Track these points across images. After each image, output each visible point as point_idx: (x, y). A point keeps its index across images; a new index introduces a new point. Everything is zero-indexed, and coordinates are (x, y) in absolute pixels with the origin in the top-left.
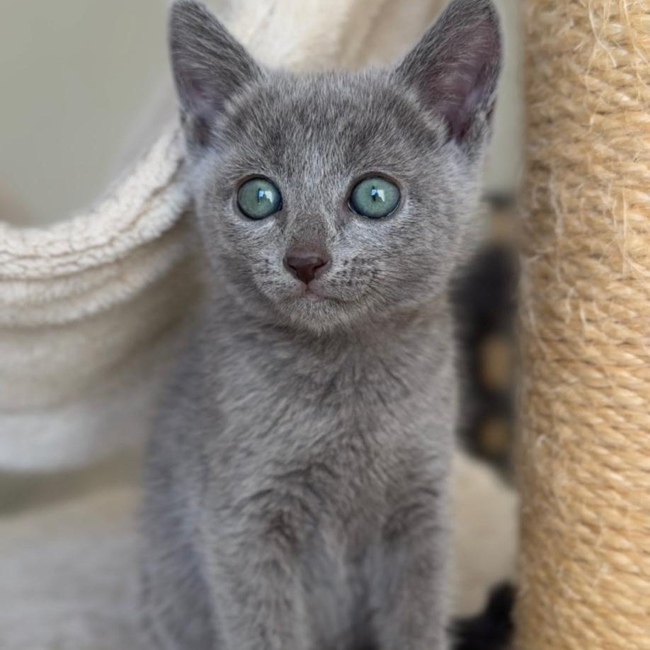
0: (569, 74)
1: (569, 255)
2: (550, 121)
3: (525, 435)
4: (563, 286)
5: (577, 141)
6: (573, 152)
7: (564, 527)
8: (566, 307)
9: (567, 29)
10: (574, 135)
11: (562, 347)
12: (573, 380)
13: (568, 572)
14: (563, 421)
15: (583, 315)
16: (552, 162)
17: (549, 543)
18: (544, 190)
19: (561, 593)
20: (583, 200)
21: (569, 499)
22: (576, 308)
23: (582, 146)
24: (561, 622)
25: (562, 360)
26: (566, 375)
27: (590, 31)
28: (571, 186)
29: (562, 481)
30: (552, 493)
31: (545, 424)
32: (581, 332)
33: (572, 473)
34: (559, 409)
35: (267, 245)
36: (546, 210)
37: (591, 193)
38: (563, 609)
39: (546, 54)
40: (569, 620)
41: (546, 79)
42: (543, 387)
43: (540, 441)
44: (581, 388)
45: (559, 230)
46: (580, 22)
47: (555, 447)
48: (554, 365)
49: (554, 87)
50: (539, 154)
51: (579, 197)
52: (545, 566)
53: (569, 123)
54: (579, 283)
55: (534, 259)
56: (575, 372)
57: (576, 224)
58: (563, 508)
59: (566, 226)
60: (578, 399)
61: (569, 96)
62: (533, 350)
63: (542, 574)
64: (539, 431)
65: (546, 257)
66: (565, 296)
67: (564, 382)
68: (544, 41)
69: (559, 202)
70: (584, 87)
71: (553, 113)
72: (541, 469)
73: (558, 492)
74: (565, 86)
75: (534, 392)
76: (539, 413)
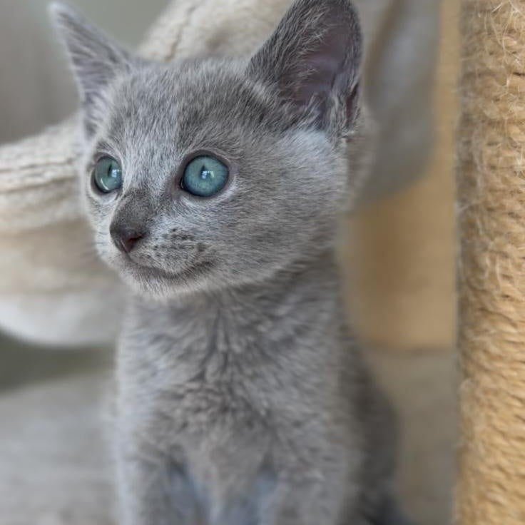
5: (497, 100)
8: (486, 261)
10: (495, 94)
20: (501, 158)
22: (493, 262)
23: (501, 105)
37: (508, 154)
51: (498, 155)
61: (491, 53)
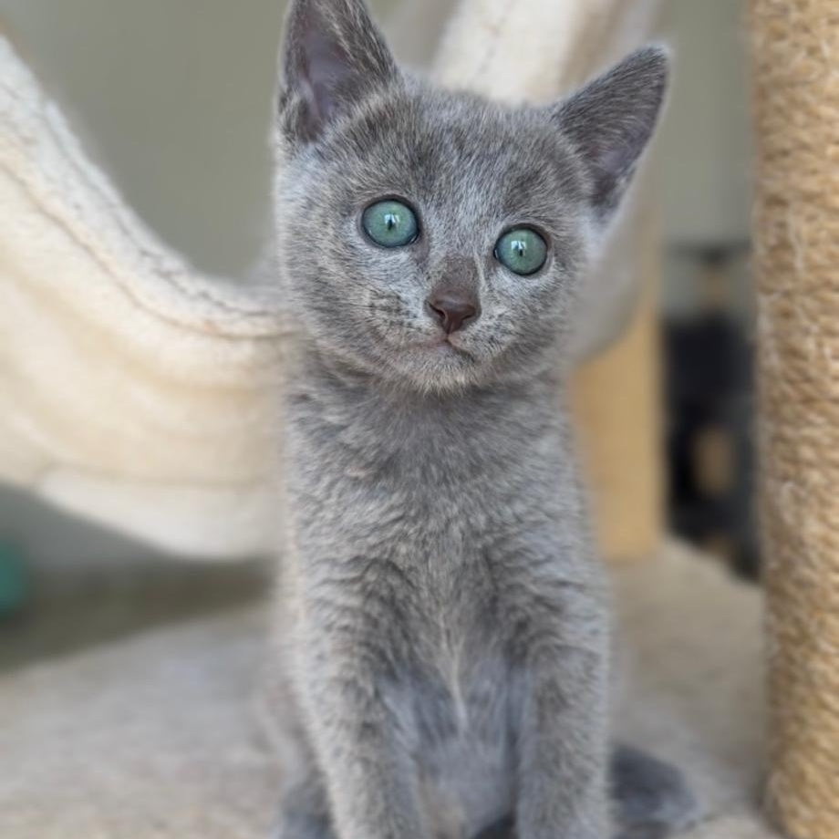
0: (803, 106)
1: (811, 290)
2: (785, 153)
3: (770, 484)
4: (805, 322)
6: (812, 184)
7: (816, 577)
9: (800, 59)
11: (807, 388)
12: (820, 420)
13: (822, 624)
14: (810, 465)
15: (828, 351)
16: (788, 196)
17: (801, 596)
18: (782, 225)
19: (814, 649)
21: (821, 547)
24: (817, 679)
25: (808, 401)
26: (812, 416)
27: (823, 61)
28: (811, 219)
29: (812, 528)
30: (801, 543)
31: (791, 470)
32: (825, 369)
33: (823, 519)
34: (807, 453)
35: (398, 280)
36: (784, 245)
38: (818, 665)
39: (779, 85)
40: (824, 676)
41: (779, 110)
42: (788, 431)
43: (787, 488)
44: (829, 429)
45: (799, 264)
46: (813, 51)
47: (803, 493)
48: (800, 408)
49: (789, 119)
50: (774, 186)
52: (797, 622)
53: (806, 156)
54: (824, 319)
55: (774, 297)
56: (822, 413)
57: (818, 257)
58: (814, 556)
59: (807, 259)
60: (827, 441)
62: (776, 393)
63: (793, 631)
64: (785, 478)
65: (787, 294)
66: (807, 332)
67: (810, 424)
68: (777, 72)
69: (798, 236)
70: (818, 117)
71: (788, 145)
72: (788, 518)
73: (809, 540)
74: (800, 117)
75: (779, 438)
76: (785, 459)
